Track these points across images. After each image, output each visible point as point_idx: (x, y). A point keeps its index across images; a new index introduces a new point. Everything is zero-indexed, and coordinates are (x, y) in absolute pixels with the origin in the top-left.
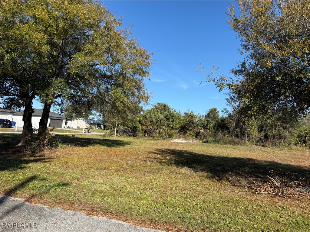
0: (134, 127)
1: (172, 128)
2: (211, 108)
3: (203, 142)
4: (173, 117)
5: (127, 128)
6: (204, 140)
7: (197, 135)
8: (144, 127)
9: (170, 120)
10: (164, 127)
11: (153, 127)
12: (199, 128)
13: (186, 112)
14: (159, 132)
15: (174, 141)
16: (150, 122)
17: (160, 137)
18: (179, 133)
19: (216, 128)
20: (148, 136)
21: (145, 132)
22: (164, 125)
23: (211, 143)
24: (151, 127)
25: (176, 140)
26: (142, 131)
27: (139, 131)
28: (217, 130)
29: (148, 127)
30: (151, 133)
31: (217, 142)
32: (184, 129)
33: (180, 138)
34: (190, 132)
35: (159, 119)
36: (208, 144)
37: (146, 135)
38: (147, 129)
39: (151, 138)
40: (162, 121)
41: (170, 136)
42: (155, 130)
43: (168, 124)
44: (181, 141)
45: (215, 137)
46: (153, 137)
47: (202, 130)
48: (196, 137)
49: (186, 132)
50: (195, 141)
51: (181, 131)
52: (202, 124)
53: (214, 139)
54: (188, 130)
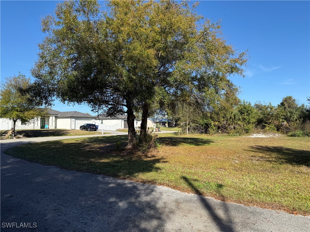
0: (206, 124)
1: (249, 123)
2: (285, 97)
3: (288, 136)
4: (249, 110)
5: (198, 125)
6: (290, 133)
7: (278, 128)
8: (217, 123)
9: (245, 114)
10: (239, 122)
11: (227, 122)
12: (281, 120)
13: (256, 103)
14: (235, 128)
15: (253, 137)
16: (223, 117)
17: (236, 133)
18: (256, 127)
19: (302, 119)
20: (222, 132)
21: (219, 128)
22: (239, 120)
23: (299, 136)
24: (225, 122)
25: (255, 136)
26: (214, 128)
27: (212, 128)
28: (304, 122)
29: (221, 123)
30: (226, 128)
31: (307, 135)
32: (261, 123)
33: (258, 133)
34: (270, 126)
35: (233, 114)
36: (296, 138)
37: (220, 131)
38: (220, 125)
39: (225, 134)
40: (236, 116)
41: (247, 131)
42: (229, 125)
43: (244, 119)
44: (261, 136)
45: (303, 129)
46: (229, 133)
47: (285, 123)
48: (278, 130)
49: (265, 126)
50: (277, 135)
51: (258, 125)
52: (284, 115)
53: (302, 132)
54: (266, 123)
